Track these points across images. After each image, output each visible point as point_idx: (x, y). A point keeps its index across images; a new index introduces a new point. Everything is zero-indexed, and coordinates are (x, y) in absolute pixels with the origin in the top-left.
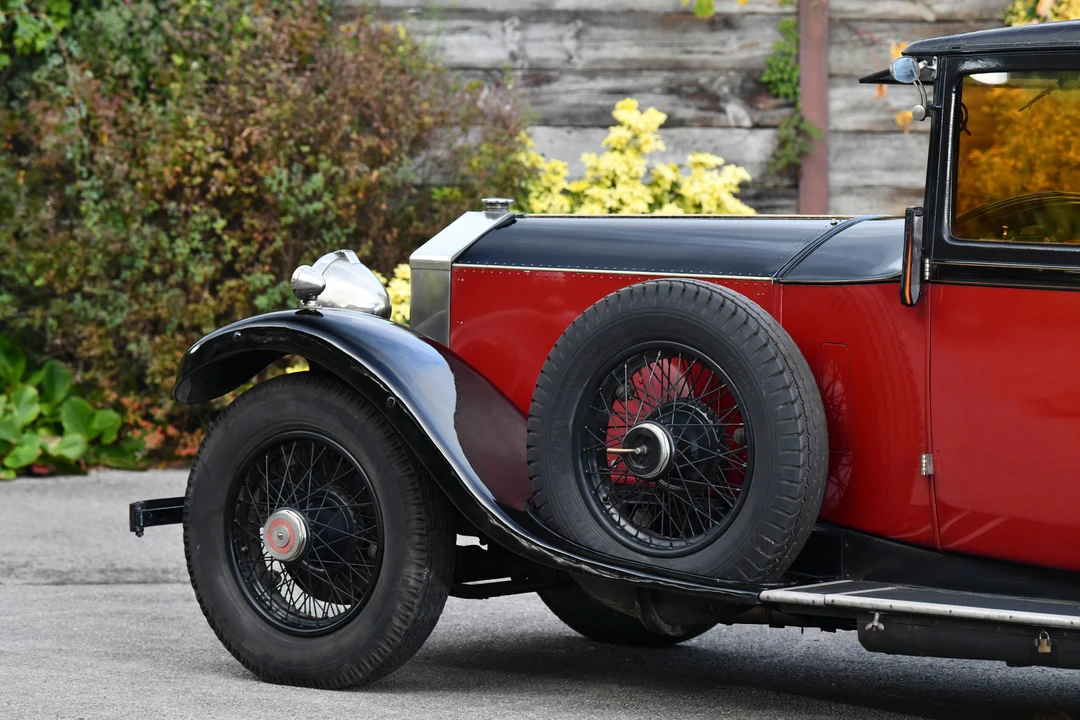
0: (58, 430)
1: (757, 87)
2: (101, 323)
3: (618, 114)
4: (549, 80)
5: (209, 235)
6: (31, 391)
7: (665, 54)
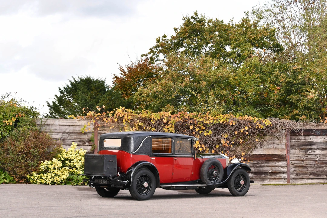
0: (6, 179)
1: (89, 141)
2: (11, 167)
3: (72, 144)
4: (65, 140)
5: (23, 157)
6: (3, 175)
7: (79, 137)
